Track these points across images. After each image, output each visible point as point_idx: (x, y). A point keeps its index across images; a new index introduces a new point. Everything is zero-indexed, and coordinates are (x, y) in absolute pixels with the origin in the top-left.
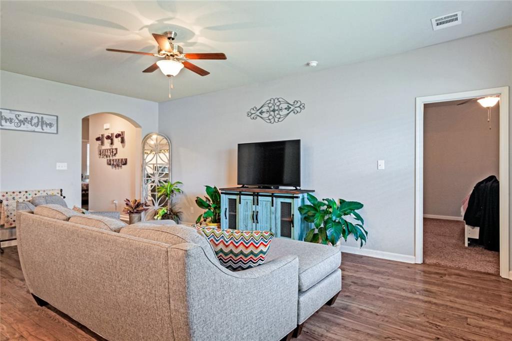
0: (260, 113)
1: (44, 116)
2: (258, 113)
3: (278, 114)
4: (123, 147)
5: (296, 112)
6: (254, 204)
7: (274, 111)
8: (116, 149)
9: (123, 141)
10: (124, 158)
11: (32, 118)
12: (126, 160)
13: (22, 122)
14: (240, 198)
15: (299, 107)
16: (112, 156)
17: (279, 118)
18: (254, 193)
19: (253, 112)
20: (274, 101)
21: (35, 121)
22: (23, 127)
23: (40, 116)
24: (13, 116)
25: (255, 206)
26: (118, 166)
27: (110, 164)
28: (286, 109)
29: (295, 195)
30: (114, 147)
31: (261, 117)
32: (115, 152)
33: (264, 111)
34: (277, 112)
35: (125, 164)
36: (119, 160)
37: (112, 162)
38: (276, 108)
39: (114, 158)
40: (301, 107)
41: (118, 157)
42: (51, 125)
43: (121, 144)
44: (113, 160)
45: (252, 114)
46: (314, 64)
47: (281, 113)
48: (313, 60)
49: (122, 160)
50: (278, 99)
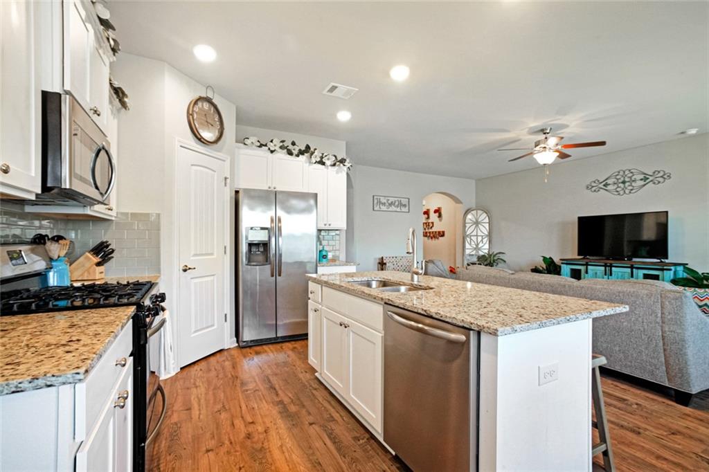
0: (604, 185)
1: (402, 199)
2: (601, 186)
3: (629, 186)
4: (441, 220)
5: (657, 182)
6: (606, 274)
7: (624, 182)
8: (433, 223)
9: (440, 216)
10: (441, 230)
11: (395, 202)
12: (443, 232)
13: (390, 205)
14: (587, 268)
15: (661, 177)
16: (428, 229)
17: (632, 190)
18: (606, 264)
19: (594, 184)
20: (624, 172)
21: (397, 203)
22: (391, 209)
23: (399, 199)
24: (385, 201)
25: (607, 277)
26: (434, 237)
27: (426, 236)
28: (641, 180)
29: (665, 267)
30: (430, 221)
31: (606, 190)
32: (431, 225)
33: (609, 183)
34: (627, 184)
35: (443, 235)
36: (436, 232)
37: (428, 234)
38: (627, 179)
39: (430, 230)
40: (665, 177)
41: (434, 229)
42: (405, 206)
43: (438, 219)
44: (430, 233)
45: (593, 187)
46: (693, 131)
47: (633, 184)
48: (692, 128)
49: (439, 232)
50: (630, 170)
